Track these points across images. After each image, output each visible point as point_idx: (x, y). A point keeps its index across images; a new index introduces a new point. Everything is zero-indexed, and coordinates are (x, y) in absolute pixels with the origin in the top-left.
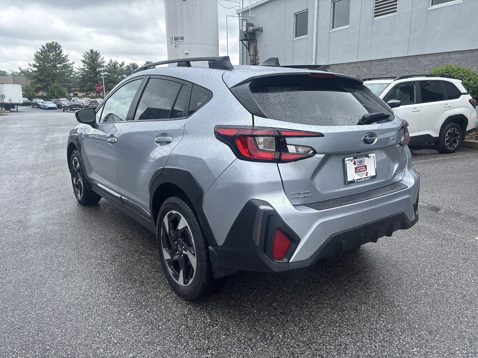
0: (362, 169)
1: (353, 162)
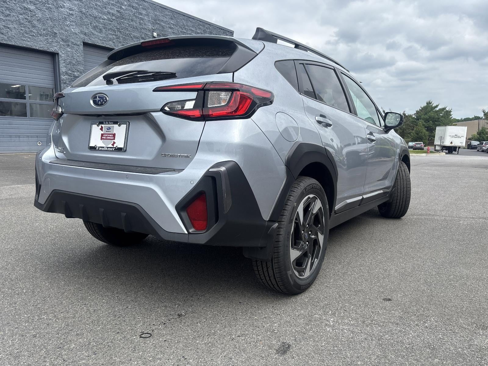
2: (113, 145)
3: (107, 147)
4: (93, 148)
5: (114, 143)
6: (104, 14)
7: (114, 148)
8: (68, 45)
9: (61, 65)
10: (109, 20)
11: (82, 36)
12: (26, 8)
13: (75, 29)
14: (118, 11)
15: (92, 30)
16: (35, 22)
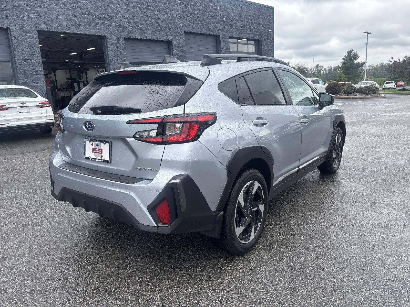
0: (98, 151)
1: (91, 143)
2: (101, 157)
3: (97, 159)
4: (88, 158)
5: (102, 156)
6: (195, 10)
7: (102, 160)
8: (177, 35)
9: (174, 49)
10: (198, 14)
11: (184, 28)
12: (155, 14)
13: (180, 24)
14: (203, 7)
15: (189, 23)
16: (160, 23)
